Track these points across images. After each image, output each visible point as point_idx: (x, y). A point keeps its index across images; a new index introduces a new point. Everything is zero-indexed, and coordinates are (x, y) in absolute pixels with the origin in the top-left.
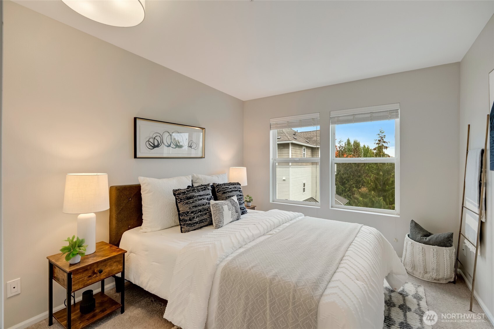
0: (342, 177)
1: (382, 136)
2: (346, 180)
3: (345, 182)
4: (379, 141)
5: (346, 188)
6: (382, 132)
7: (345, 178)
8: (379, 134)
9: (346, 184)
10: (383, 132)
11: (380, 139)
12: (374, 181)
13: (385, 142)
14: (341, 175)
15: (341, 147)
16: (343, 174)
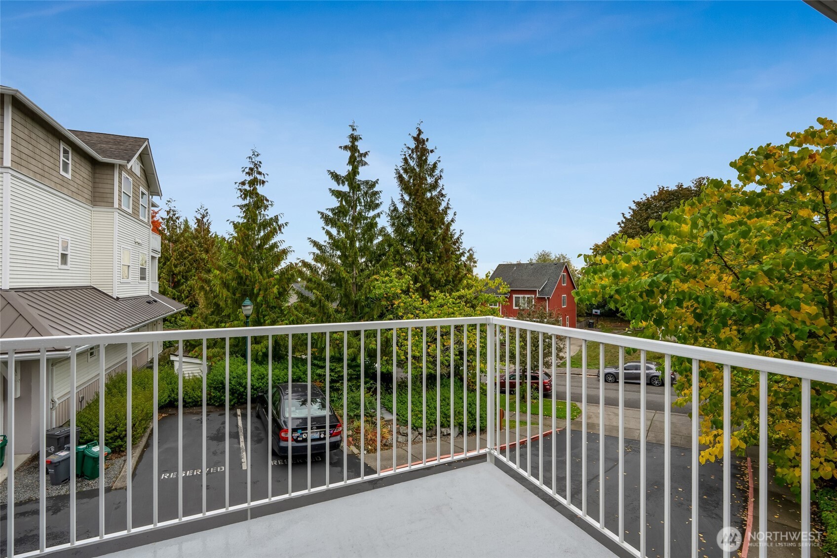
0: (173, 272)
1: (256, 162)
2: (183, 276)
3: (179, 281)
4: (251, 169)
5: (181, 292)
6: (256, 154)
7: (180, 272)
8: (250, 157)
9: (182, 284)
10: (258, 155)
11: (253, 167)
12: (243, 239)
13: (260, 173)
14: (171, 268)
15: (172, 213)
16: (176, 266)
